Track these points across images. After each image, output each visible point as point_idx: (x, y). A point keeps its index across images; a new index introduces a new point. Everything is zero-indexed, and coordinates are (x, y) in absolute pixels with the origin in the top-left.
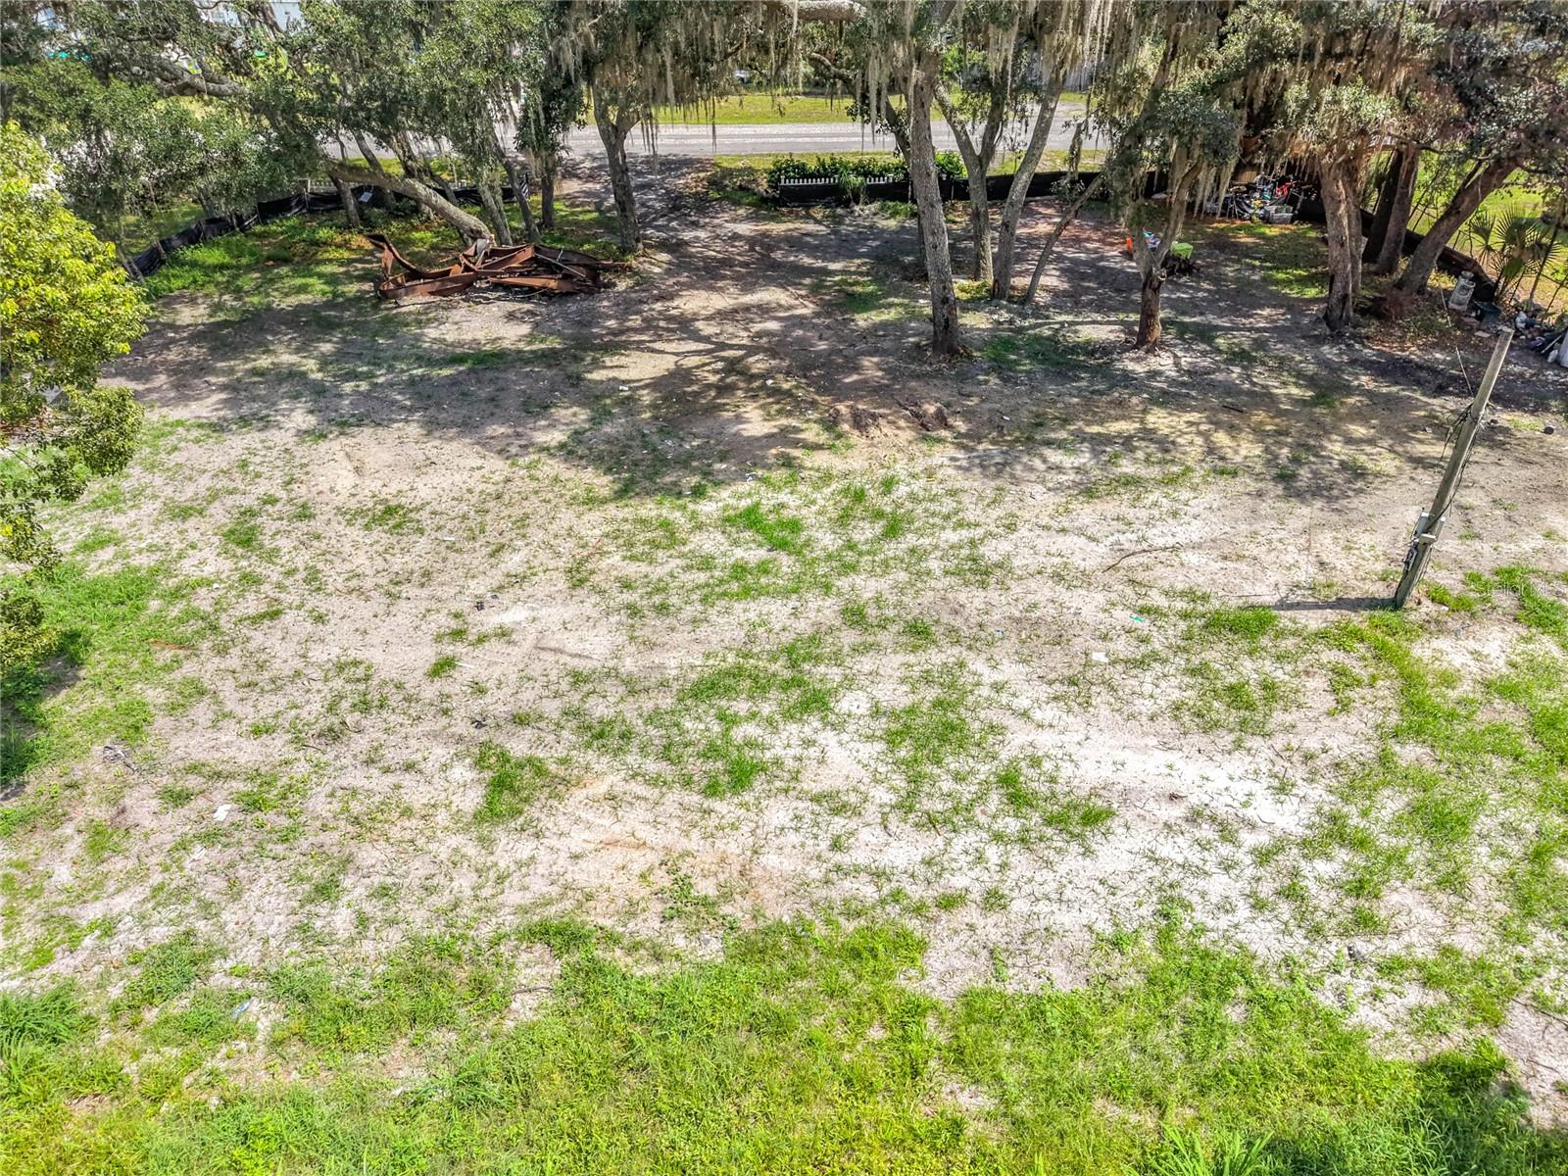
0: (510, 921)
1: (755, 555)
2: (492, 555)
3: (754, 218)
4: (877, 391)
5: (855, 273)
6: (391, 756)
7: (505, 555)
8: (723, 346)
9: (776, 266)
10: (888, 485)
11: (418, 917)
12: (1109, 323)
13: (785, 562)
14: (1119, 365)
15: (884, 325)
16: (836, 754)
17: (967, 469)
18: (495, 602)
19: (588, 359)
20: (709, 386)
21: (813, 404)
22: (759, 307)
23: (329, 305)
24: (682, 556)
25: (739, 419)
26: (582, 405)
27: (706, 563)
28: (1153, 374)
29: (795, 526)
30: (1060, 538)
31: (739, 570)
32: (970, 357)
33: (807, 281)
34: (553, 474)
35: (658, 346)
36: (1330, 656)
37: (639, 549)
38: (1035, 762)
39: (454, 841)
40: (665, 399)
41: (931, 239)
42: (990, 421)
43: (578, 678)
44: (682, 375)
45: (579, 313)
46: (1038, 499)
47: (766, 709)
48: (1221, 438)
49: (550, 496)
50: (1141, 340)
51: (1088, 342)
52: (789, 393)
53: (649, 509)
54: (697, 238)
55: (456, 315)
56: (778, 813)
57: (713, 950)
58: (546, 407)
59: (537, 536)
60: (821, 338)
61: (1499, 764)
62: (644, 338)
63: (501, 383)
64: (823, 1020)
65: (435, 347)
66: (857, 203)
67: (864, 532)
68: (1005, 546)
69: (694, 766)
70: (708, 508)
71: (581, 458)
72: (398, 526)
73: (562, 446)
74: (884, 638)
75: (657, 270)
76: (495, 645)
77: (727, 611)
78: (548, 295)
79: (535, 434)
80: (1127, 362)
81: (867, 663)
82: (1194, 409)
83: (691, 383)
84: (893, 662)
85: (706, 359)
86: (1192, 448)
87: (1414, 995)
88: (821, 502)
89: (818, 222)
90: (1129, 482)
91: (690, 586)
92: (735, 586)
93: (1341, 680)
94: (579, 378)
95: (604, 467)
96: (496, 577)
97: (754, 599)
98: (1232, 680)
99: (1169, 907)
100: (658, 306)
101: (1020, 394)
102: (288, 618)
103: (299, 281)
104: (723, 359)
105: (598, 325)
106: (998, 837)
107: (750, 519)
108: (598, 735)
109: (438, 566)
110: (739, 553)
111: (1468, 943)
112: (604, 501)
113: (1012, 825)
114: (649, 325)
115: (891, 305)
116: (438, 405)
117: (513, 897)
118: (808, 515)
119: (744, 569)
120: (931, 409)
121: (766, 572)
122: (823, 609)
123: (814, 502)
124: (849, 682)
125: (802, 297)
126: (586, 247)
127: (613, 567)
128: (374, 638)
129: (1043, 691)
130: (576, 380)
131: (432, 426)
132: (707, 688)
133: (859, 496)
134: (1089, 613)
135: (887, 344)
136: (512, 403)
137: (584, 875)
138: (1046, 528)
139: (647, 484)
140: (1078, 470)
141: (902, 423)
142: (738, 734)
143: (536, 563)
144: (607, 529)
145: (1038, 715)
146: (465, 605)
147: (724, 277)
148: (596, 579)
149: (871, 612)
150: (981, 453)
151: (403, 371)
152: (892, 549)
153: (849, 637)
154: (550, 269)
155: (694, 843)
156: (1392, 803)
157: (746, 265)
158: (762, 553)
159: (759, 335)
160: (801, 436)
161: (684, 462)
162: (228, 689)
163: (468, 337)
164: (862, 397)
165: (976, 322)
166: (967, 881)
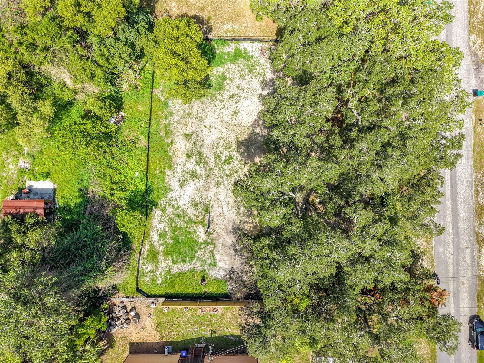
0: (174, 138)
1: (223, 159)
6: (193, 125)
7: (226, 129)
11: (175, 131)
13: (221, 162)
16: (191, 166)
18: (216, 130)
24: (223, 150)
27: (222, 153)
29: (229, 163)
34: (246, 132)
36: (201, 217)
37: (225, 145)
38: (189, 183)
39: (182, 133)
43: (203, 141)
47: (197, 159)
49: (239, 133)
53: (234, 146)
56: (184, 160)
57: (171, 154)
59: (229, 133)
61: (185, 225)
68: (223, 188)
69: (190, 152)
70: (235, 153)
71: (250, 135)
72: (233, 115)
73: (254, 132)
74: (207, 172)
76: (209, 131)
77: (213, 155)
79: (259, 128)
81: (203, 170)
84: (203, 172)
87: (163, 206)
90: (238, 208)
91: (217, 151)
92: (217, 156)
93: (197, 217)
95: (247, 139)
96: (220, 129)
97: (215, 158)
98: (199, 206)
99: (172, 190)
102: (216, 108)
106: (180, 178)
107: (231, 158)
108: (195, 143)
109: (224, 122)
110: (224, 157)
111: (167, 212)
112: (237, 140)
113: (181, 180)
117: (176, 138)
118: (232, 165)
119: (220, 157)
121: (220, 160)
122: (213, 166)
124: (201, 168)
127: (222, 142)
128: (211, 118)
129: (198, 187)
132: (200, 153)
134: (209, 195)
137: (178, 144)
139: (241, 145)
142: (194, 157)
143: (224, 133)
144: (230, 141)
145: (195, 185)
146: (216, 127)
148: (219, 140)
149: (212, 171)
152: (223, 175)
153: (208, 168)
155: (180, 152)
156: (181, 213)
161: (247, 149)
162: (204, 105)
166: (176, 175)
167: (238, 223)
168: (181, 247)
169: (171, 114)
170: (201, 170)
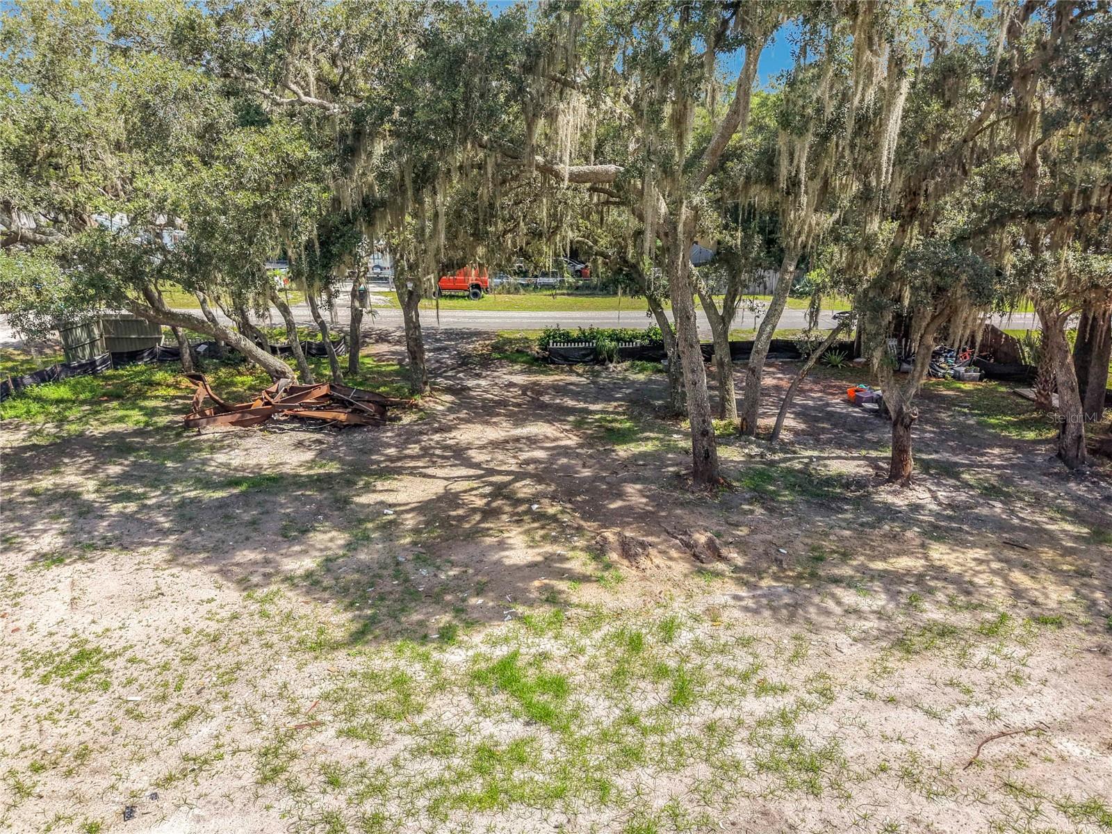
1: (507, 731)
2: (177, 725)
3: (528, 372)
4: (643, 518)
5: (612, 413)
7: (193, 726)
8: (492, 472)
9: (544, 406)
10: (668, 630)
12: (853, 458)
13: (547, 740)
14: (877, 498)
15: (643, 455)
17: (756, 612)
18: (152, 806)
19: (361, 483)
20: (474, 510)
21: (579, 529)
22: (528, 438)
23: (138, 433)
24: (415, 731)
25: (502, 545)
26: (342, 529)
27: (442, 745)
28: (916, 508)
29: (559, 687)
30: (890, 712)
31: (486, 755)
32: (730, 486)
33: (571, 418)
34: (288, 608)
35: (430, 471)
37: (363, 718)
40: (427, 523)
41: (690, 376)
42: (766, 553)
44: (451, 499)
45: (363, 442)
46: (847, 654)
48: (1018, 576)
49: (275, 638)
50: (896, 474)
51: (840, 475)
52: (554, 518)
53: (385, 659)
54: (479, 386)
55: (248, 443)
58: (305, 532)
59: (242, 695)
60: (584, 466)
62: (420, 464)
63: (269, 506)
65: (219, 470)
66: (611, 362)
67: (646, 698)
70: (455, 657)
71: (325, 589)
72: (82, 678)
73: (309, 575)
75: (440, 408)
78: (337, 427)
79: (285, 560)
80: (884, 495)
82: (974, 545)
83: (458, 506)
85: (474, 484)
88: (590, 651)
89: (578, 375)
90: (944, 632)
91: (420, 781)
92: (477, 786)
94: (346, 501)
95: (347, 601)
96: (170, 761)
97: (503, 808)
100: (437, 437)
101: (788, 525)
103: (120, 413)
104: (491, 484)
105: (378, 452)
109: (103, 740)
110: (487, 727)
112: (335, 646)
114: (426, 452)
115: (647, 439)
116: (196, 529)
118: (575, 671)
119: (491, 755)
120: (702, 538)
121: (521, 761)
123: (581, 651)
125: (567, 431)
126: (382, 389)
127: (323, 749)
130: (342, 503)
131: (180, 551)
133: (635, 644)
135: (648, 473)
136: (273, 525)
138: (869, 696)
139: (389, 623)
140: (880, 614)
141: (674, 553)
143: (225, 739)
144: (328, 686)
147: (498, 415)
148: (296, 767)
150: (765, 591)
151: (177, 493)
154: (344, 404)
157: (519, 405)
158: (517, 729)
159: (527, 462)
160: (567, 565)
161: (434, 596)
163: (252, 462)
164: (629, 524)
165: (730, 454)
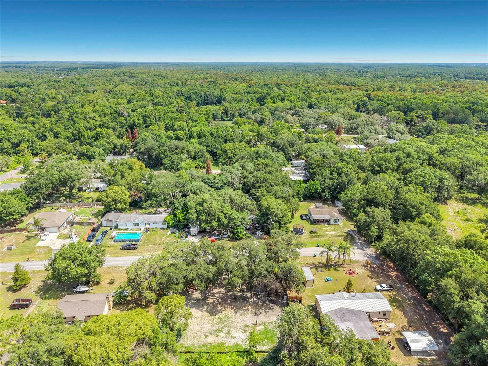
0: (207, 343)
4: (229, 304)
6: (200, 335)
7: (203, 321)
10: (228, 314)
11: (203, 343)
13: (221, 321)
14: (249, 300)
16: (223, 335)
17: (234, 313)
19: (206, 299)
20: (216, 303)
21: (224, 305)
22: (220, 292)
24: (214, 321)
25: (218, 307)
26: (207, 305)
27: (216, 321)
28: (251, 301)
29: (222, 319)
32: (237, 299)
34: (205, 313)
35: (212, 298)
36: (251, 328)
37: (212, 321)
38: (233, 335)
39: (204, 339)
40: (213, 305)
42: (237, 307)
43: (209, 330)
44: (214, 302)
46: (238, 315)
47: (219, 332)
48: (253, 309)
49: (205, 316)
50: (251, 298)
51: (247, 297)
52: (222, 304)
53: (212, 317)
55: (195, 293)
56: (220, 338)
57: (216, 344)
58: (204, 306)
59: (205, 320)
60: (225, 296)
62: (211, 296)
63: (200, 303)
64: (221, 347)
65: (194, 298)
67: (226, 319)
68: (235, 320)
69: (216, 335)
70: (216, 317)
71: (207, 312)
73: (206, 310)
74: (226, 327)
75: (212, 287)
76: (204, 328)
77: (217, 325)
79: (203, 309)
82: (252, 306)
84: (227, 329)
85: (216, 299)
86: (250, 310)
88: (224, 316)
90: (245, 314)
91: (215, 323)
93: (251, 330)
94: (206, 302)
95: (209, 313)
96: (203, 323)
97: (219, 324)
98: (245, 330)
99: (237, 342)
100: (212, 292)
101: (240, 304)
105: (207, 295)
107: (219, 318)
108: (210, 333)
110: (218, 321)
112: (209, 316)
113: (231, 338)
114: (211, 294)
116: (196, 306)
120: (233, 306)
122: (223, 325)
124: (224, 330)
127: (210, 322)
131: (196, 308)
132: (216, 331)
133: (226, 315)
134: (239, 326)
135: (231, 297)
136: (201, 305)
137: (211, 341)
138: (238, 318)
139: (212, 314)
140: (241, 313)
141: (230, 308)
144: (210, 319)
145: (234, 332)
146: (202, 325)
149: (226, 325)
150: (235, 311)
151: (192, 301)
152: (228, 320)
153: (224, 327)
155: (215, 339)
159: (220, 296)
160: (223, 309)
161: (214, 312)
163: (196, 297)
166: (228, 341)
167: (252, 314)
168: (268, 336)
169: (193, 345)
170: (226, 330)
